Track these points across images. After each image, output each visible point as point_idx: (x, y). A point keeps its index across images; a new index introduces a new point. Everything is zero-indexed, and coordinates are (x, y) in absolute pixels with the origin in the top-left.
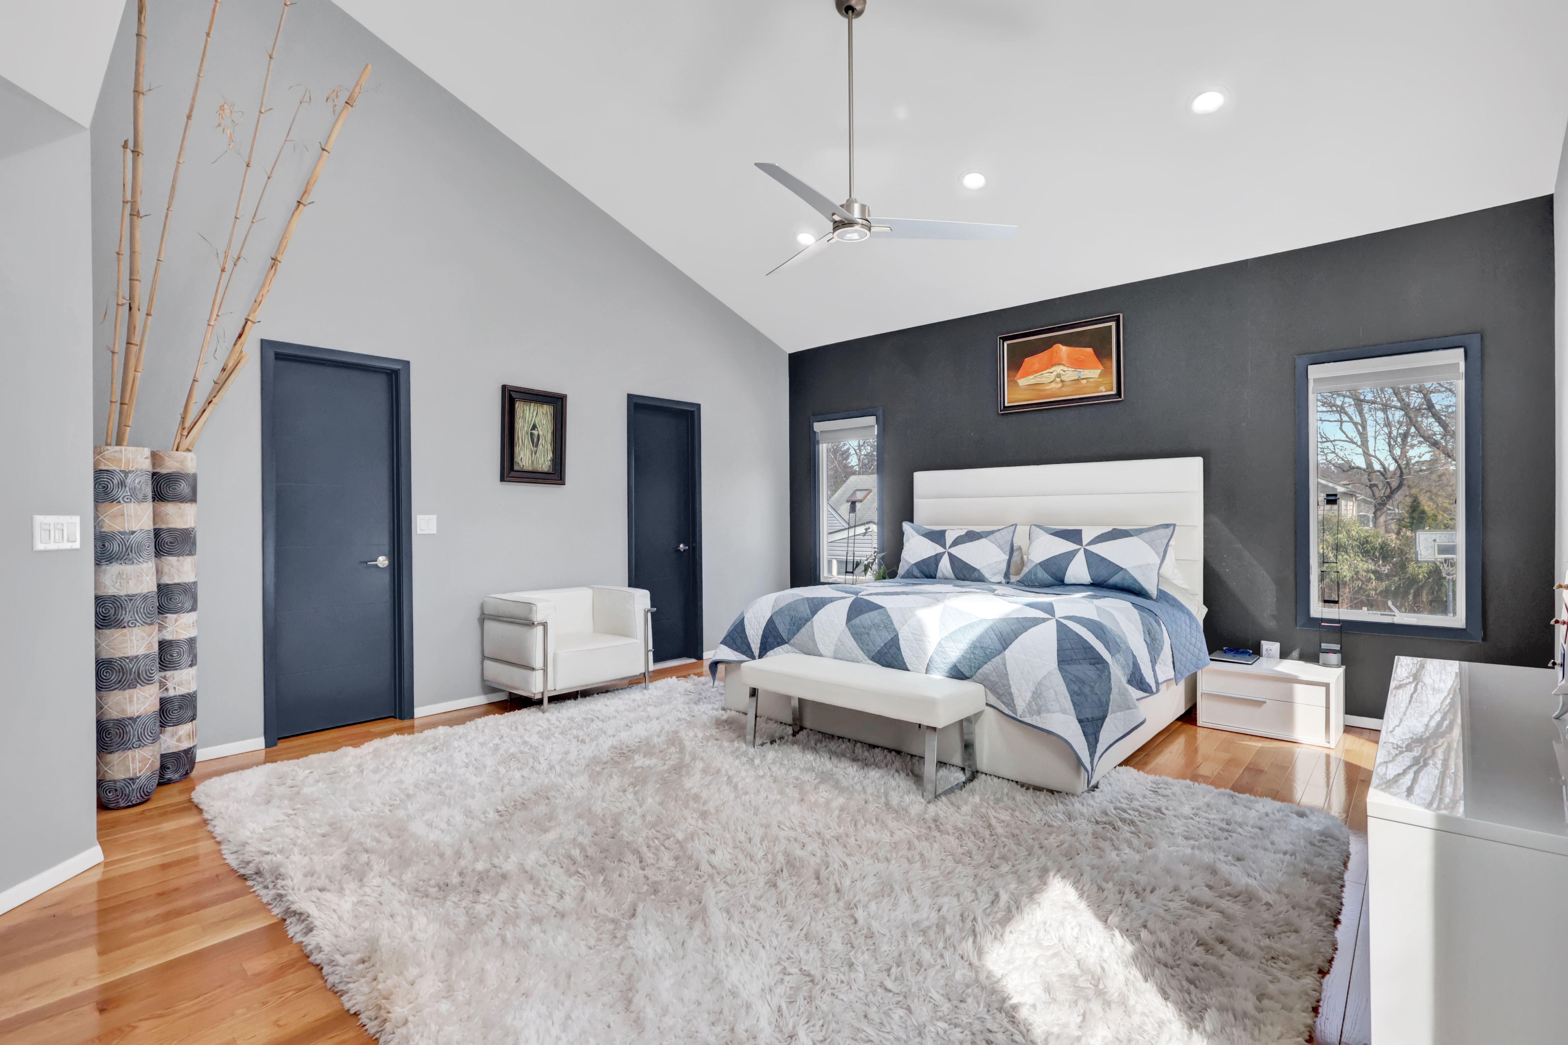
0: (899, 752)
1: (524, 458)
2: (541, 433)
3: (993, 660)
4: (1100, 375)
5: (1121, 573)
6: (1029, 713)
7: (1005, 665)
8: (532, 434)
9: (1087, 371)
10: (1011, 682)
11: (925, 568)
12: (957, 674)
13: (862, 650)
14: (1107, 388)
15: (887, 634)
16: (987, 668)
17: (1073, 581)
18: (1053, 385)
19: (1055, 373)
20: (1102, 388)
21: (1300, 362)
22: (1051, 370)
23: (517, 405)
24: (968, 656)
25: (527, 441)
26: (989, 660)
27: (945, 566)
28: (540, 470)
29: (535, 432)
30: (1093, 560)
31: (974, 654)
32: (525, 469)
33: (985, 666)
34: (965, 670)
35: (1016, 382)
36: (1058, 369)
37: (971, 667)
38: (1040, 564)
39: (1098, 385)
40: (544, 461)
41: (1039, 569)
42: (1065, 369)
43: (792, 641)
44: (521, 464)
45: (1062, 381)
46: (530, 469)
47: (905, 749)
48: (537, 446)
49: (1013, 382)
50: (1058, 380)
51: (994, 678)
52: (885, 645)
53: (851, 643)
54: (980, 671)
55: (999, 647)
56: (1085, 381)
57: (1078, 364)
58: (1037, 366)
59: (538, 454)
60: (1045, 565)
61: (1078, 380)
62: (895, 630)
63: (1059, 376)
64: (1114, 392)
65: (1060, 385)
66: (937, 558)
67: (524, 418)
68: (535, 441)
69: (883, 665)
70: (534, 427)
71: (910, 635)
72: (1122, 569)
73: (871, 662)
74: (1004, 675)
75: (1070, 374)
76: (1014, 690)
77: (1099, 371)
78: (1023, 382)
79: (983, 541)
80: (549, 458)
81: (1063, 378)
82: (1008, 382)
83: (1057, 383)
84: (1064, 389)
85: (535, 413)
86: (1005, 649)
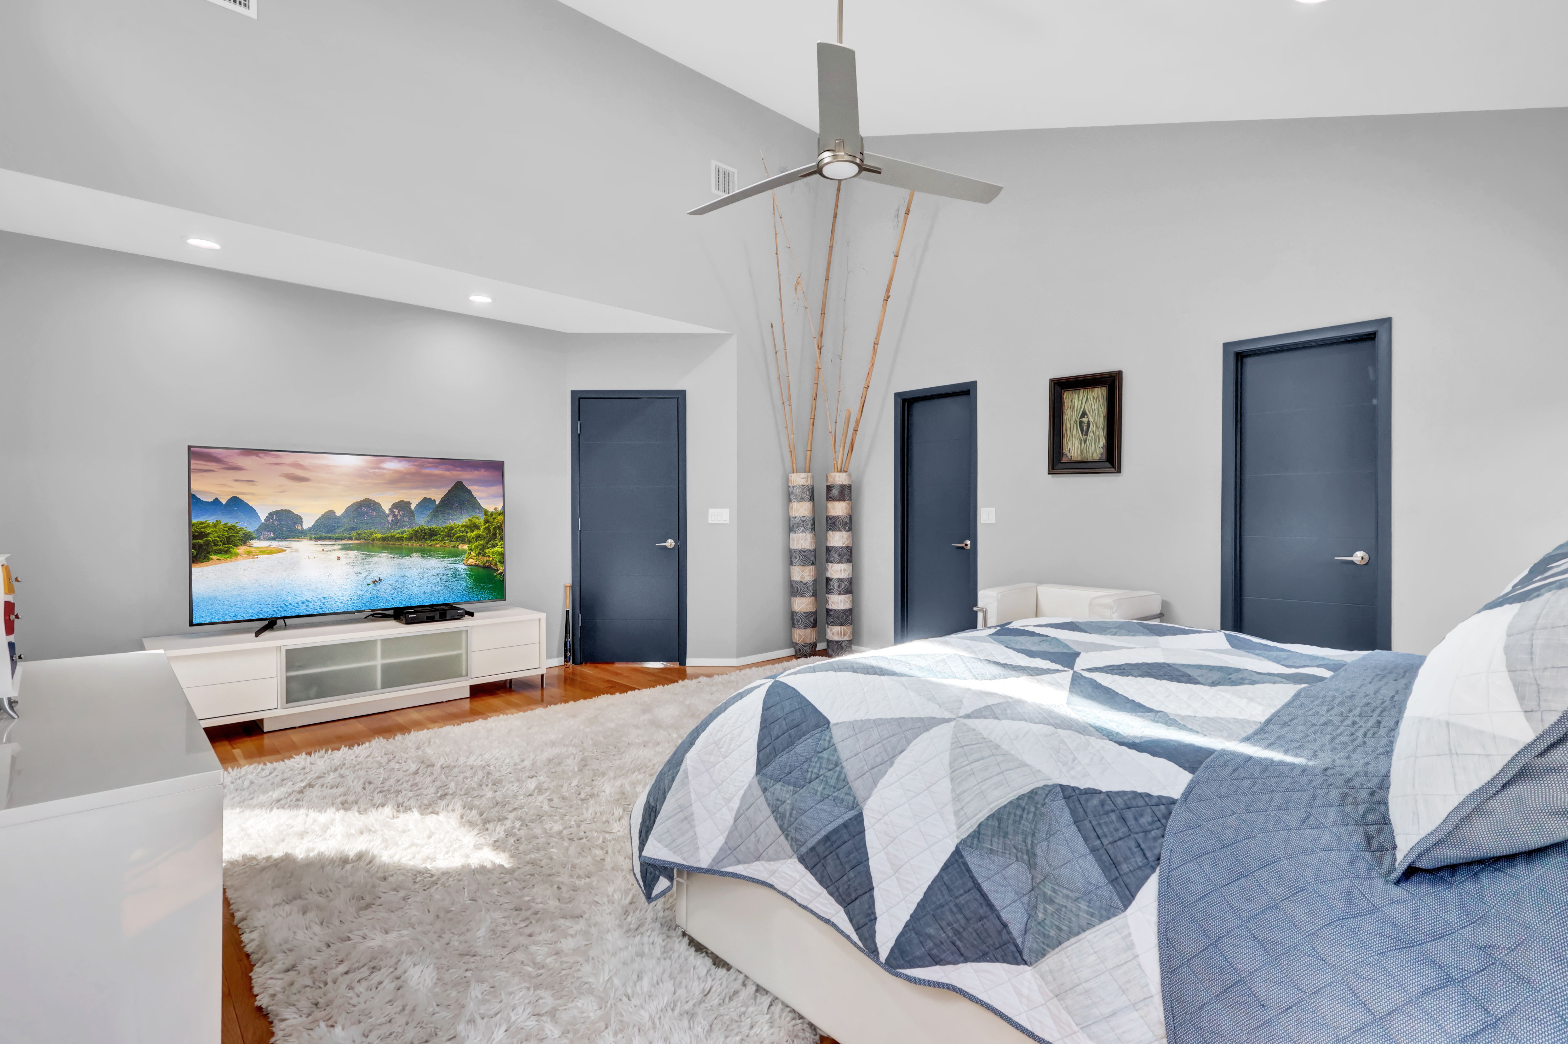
1: (1073, 448)
2: (1091, 420)
8: (1081, 423)
23: (1065, 397)
25: (1076, 432)
28: (1090, 459)
29: (1085, 420)
32: (1074, 459)
40: (1096, 448)
44: (1069, 455)
46: (1079, 459)
48: (1087, 434)
59: (1088, 443)
67: (1072, 407)
68: (1084, 429)
70: (1084, 414)
80: (1101, 444)
85: (1084, 400)
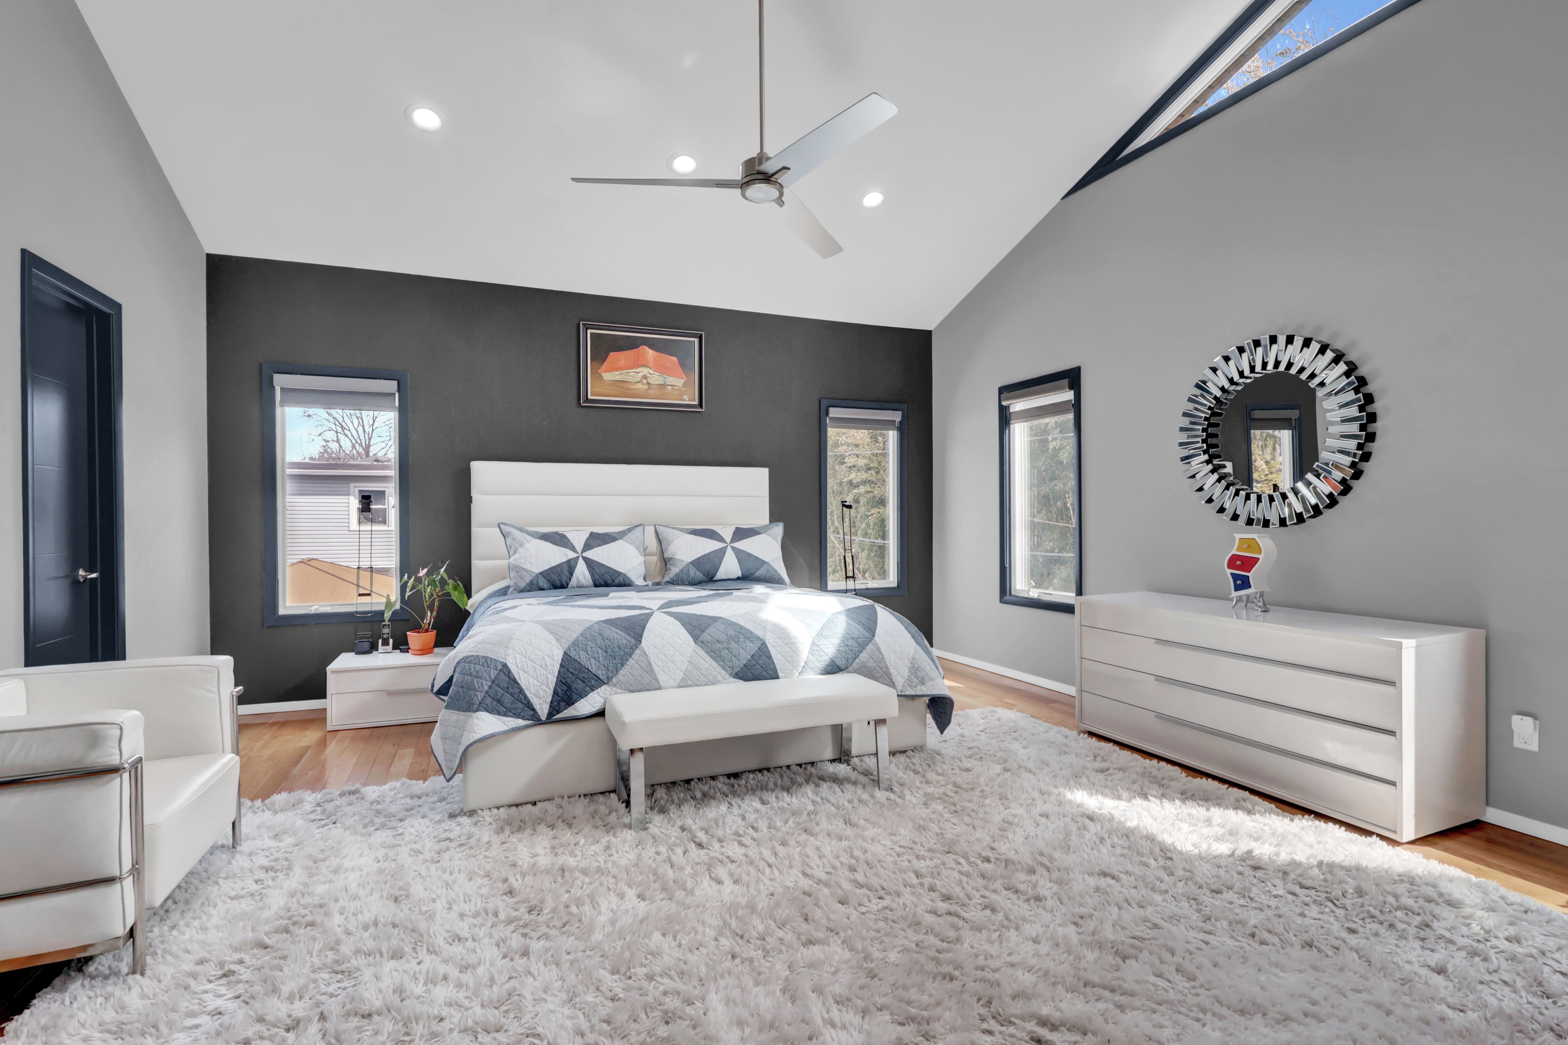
0: (768, 770)
3: (868, 648)
4: (684, 385)
5: (765, 566)
6: (910, 686)
7: (879, 650)
9: (672, 379)
10: (888, 664)
11: (555, 577)
12: (833, 669)
13: (724, 668)
14: (690, 398)
15: (752, 645)
16: (863, 656)
17: (724, 577)
18: (639, 386)
19: (641, 374)
20: (685, 397)
21: (824, 403)
22: (637, 370)
24: (843, 649)
26: (864, 648)
27: (582, 573)
30: (742, 556)
31: (847, 646)
33: (861, 655)
34: (841, 663)
35: (600, 377)
36: (645, 371)
37: (847, 660)
38: (691, 563)
39: (682, 393)
41: (692, 568)
42: (652, 372)
43: (614, 680)
45: (648, 384)
47: (772, 764)
49: (597, 376)
50: (645, 381)
51: (871, 664)
52: (752, 656)
53: (707, 663)
54: (857, 660)
55: (868, 635)
56: (670, 388)
57: (662, 369)
58: (622, 363)
60: (697, 563)
61: (663, 386)
62: (759, 638)
63: (645, 377)
64: (696, 402)
65: (646, 387)
66: (570, 566)
69: (746, 680)
71: (778, 641)
72: (765, 562)
73: (732, 679)
74: (880, 659)
75: (656, 378)
76: (892, 670)
77: (683, 381)
78: (607, 376)
79: (620, 542)
81: (650, 381)
82: (592, 373)
83: (643, 384)
84: (651, 392)
86: (874, 636)
